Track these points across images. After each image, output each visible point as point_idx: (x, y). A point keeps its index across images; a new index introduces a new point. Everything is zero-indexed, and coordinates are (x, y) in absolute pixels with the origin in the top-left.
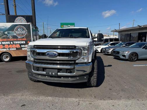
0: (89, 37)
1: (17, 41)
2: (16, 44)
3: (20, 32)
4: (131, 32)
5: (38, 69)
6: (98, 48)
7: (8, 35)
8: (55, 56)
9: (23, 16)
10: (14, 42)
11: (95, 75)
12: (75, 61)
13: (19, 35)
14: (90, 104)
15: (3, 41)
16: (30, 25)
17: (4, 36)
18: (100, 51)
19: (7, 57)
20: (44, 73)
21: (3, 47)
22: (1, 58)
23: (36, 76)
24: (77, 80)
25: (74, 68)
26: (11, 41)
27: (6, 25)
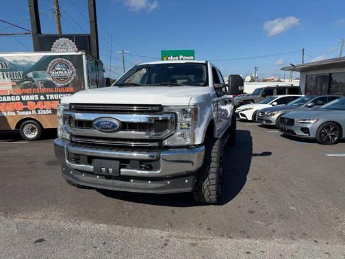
0: (206, 84)
1: (53, 93)
2: (51, 100)
3: (60, 72)
4: (332, 71)
5: (77, 158)
6: (247, 109)
7: (35, 80)
8: (113, 128)
9: (70, 37)
10: (48, 96)
11: (212, 176)
12: (161, 141)
13: (58, 79)
14: (193, 245)
15: (24, 94)
16: (81, 55)
17: (26, 82)
18: (250, 118)
19: (32, 130)
20: (90, 168)
21: (24, 107)
22: (20, 132)
23: (75, 176)
24: (166, 187)
25: (158, 159)
26: (41, 94)
27: (29, 57)
